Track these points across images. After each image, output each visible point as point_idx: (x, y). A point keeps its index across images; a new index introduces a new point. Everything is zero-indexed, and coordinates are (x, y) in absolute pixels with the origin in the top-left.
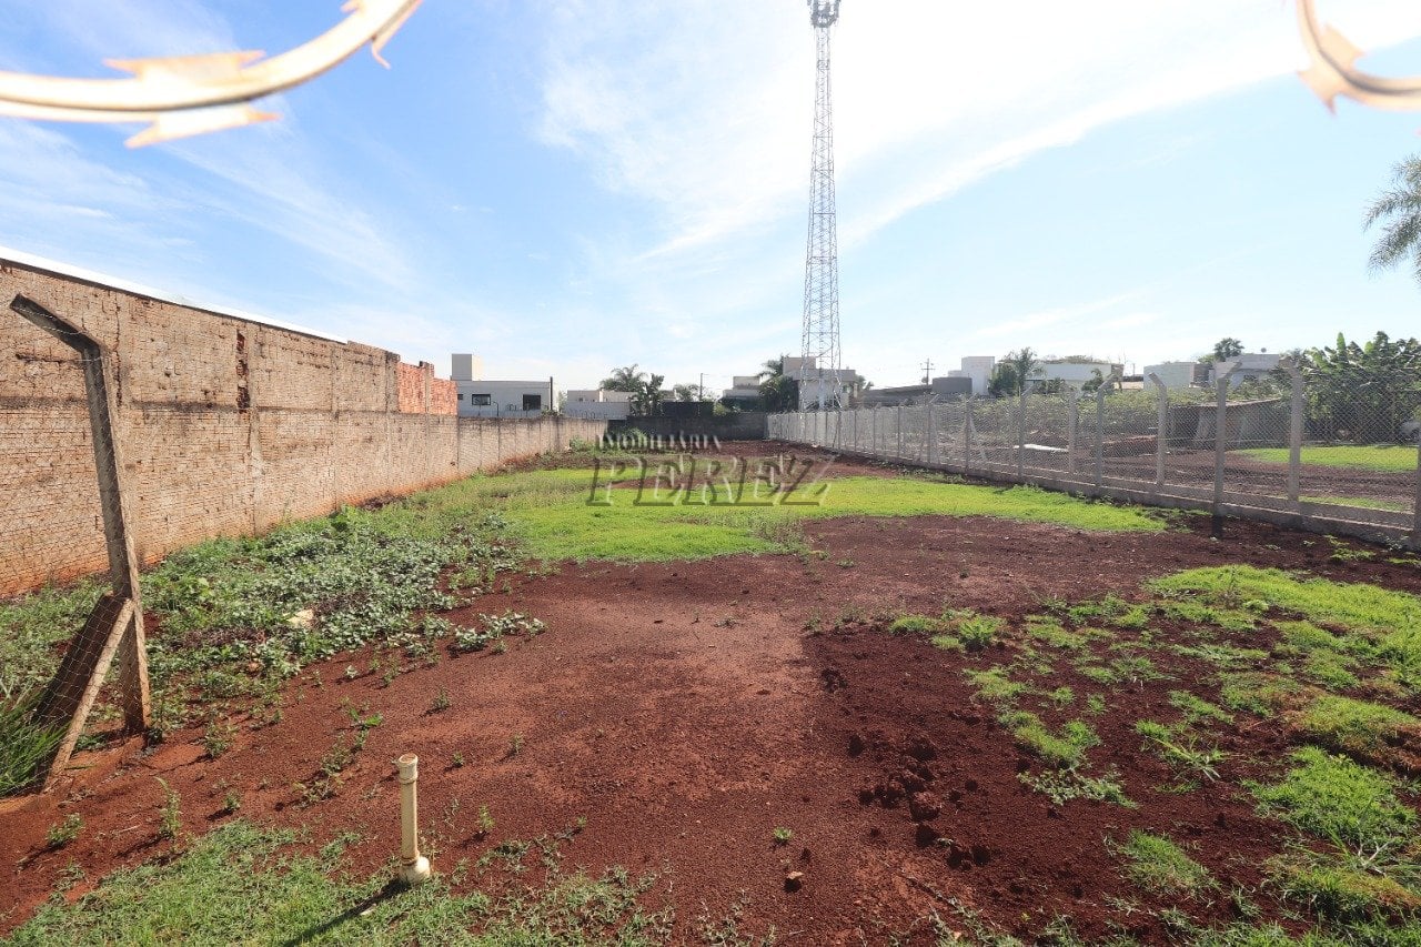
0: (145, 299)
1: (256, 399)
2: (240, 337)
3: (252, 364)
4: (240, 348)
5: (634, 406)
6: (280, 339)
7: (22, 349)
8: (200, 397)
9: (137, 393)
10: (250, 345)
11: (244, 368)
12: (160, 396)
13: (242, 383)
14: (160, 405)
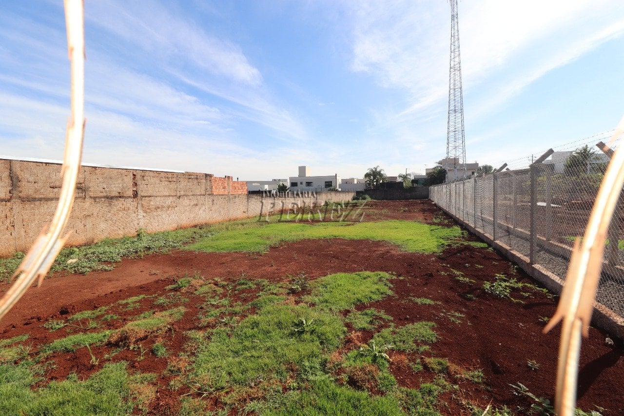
0: (95, 168)
1: (140, 193)
2: (134, 175)
3: (139, 183)
4: (134, 178)
5: (367, 185)
6: (151, 174)
7: (52, 185)
8: (117, 194)
9: (91, 194)
10: (138, 177)
11: (135, 184)
12: (101, 195)
13: (135, 189)
14: (101, 197)
